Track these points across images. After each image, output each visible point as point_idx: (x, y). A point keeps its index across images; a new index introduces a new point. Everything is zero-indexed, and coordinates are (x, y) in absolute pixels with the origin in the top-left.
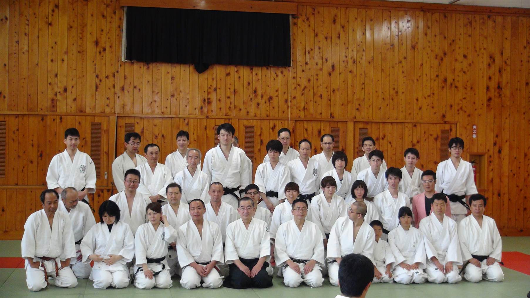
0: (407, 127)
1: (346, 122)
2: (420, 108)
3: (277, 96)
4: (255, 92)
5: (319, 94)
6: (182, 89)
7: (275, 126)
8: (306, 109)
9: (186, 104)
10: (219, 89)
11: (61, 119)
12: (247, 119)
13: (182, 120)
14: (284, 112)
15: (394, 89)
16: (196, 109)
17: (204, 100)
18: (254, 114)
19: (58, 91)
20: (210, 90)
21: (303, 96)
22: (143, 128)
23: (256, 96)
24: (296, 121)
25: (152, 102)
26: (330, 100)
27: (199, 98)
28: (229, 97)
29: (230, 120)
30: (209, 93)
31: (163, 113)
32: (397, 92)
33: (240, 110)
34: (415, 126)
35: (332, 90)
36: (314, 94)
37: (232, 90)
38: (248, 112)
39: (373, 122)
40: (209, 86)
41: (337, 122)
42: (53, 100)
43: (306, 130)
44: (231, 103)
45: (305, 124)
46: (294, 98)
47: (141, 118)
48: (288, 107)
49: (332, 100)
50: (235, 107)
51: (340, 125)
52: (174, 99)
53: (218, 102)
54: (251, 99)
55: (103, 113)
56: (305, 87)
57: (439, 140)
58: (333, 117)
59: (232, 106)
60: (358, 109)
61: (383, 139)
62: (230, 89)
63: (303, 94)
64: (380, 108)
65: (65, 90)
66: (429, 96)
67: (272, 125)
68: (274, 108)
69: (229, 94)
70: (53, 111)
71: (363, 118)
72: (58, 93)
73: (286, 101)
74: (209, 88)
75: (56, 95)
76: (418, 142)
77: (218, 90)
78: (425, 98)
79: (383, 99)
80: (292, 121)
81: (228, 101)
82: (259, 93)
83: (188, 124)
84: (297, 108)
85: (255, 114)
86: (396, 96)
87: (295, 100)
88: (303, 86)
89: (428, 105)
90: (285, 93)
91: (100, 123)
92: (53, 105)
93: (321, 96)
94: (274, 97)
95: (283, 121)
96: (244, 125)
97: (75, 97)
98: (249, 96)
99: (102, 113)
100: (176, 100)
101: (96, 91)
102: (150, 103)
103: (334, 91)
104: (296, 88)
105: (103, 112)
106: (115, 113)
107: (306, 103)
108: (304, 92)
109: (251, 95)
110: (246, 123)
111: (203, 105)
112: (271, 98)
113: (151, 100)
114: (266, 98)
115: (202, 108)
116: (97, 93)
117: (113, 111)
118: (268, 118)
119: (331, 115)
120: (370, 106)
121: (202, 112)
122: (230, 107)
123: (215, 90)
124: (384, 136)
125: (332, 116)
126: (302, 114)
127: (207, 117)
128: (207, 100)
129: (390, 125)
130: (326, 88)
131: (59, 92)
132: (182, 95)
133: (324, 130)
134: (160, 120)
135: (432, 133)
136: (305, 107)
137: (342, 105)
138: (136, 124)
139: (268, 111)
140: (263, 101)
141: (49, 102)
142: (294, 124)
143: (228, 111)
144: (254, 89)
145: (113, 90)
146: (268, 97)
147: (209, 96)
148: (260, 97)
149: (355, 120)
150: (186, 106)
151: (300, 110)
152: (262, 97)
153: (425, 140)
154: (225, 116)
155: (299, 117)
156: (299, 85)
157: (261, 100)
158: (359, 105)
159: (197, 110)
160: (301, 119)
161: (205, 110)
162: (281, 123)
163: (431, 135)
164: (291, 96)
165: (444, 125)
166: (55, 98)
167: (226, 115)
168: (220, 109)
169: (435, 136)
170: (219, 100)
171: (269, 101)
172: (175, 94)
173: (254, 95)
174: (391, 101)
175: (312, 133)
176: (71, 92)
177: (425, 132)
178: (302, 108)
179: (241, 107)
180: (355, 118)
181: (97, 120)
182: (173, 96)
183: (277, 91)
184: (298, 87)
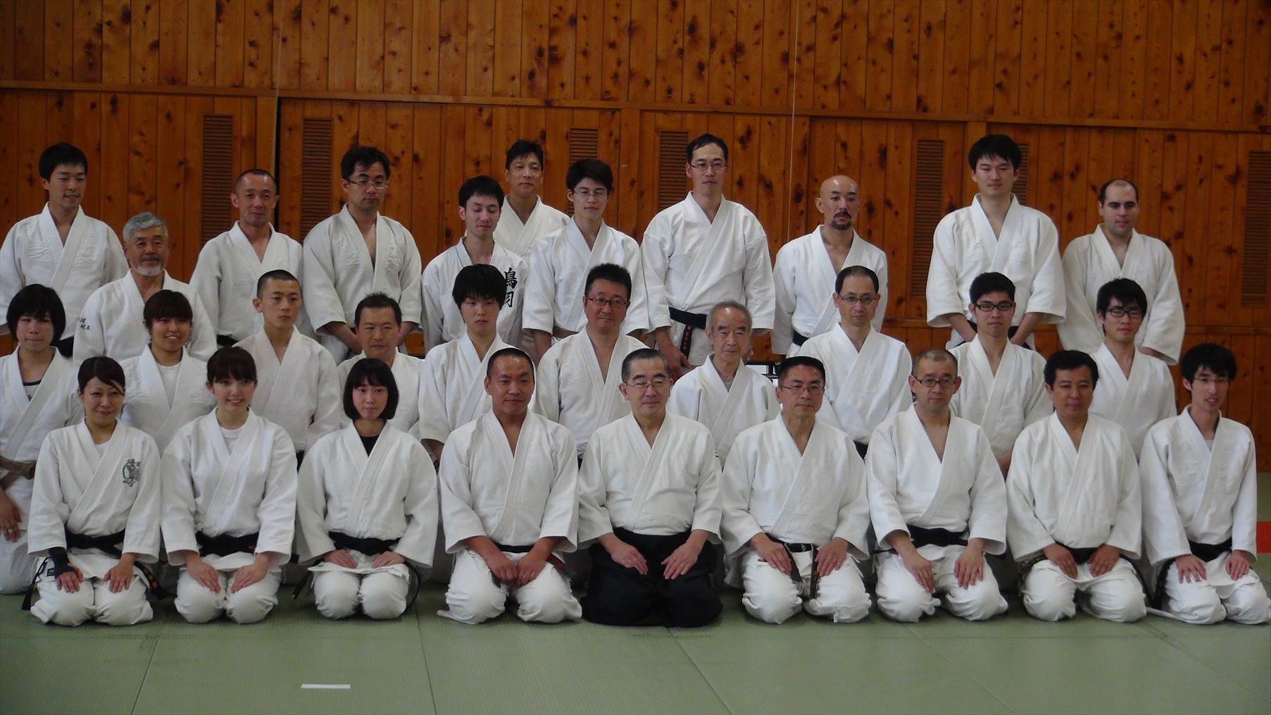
0: (1147, 141)
1: (965, 123)
2: (1189, 86)
3: (757, 43)
4: (693, 29)
5: (885, 36)
6: (473, 19)
7: (749, 133)
8: (845, 82)
9: (484, 63)
10: (585, 18)
11: (114, 102)
12: (666, 112)
13: (472, 112)
14: (777, 91)
15: (1111, 26)
16: (513, 78)
17: (540, 53)
18: (686, 97)
19: (106, 19)
20: (556, 23)
21: (838, 43)
22: (358, 132)
23: (695, 41)
24: (814, 119)
25: (383, 58)
26: (916, 57)
27: (525, 49)
28: (612, 45)
29: (617, 114)
30: (553, 32)
31: (415, 89)
32: (1119, 36)
33: (647, 82)
34: (1171, 138)
35: (924, 26)
36: (870, 39)
37: (625, 21)
38: (670, 91)
39: (1046, 125)
40: (555, 11)
41: (937, 123)
42: (89, 46)
43: (844, 146)
44: (619, 63)
45: (841, 130)
46: (810, 48)
47: (353, 103)
48: (791, 76)
49: (922, 58)
50: (632, 75)
51: (943, 133)
52: (450, 47)
53: (581, 58)
54: (681, 52)
55: (237, 87)
56: (844, 16)
57: (1243, 182)
58: (925, 110)
59: (623, 71)
60: (999, 86)
61: (1073, 176)
62: (616, 18)
63: (835, 38)
64: (1069, 83)
65: (127, 17)
66: (1217, 48)
67: (740, 130)
68: (747, 78)
69: (613, 36)
70: (92, 80)
71: (1016, 113)
72: (105, 28)
73: (785, 58)
74: (556, 16)
75: (99, 31)
76: (1178, 188)
77: (581, 22)
78: (1205, 55)
79: (1078, 55)
80: (802, 119)
81: (611, 55)
82: (704, 32)
83: (489, 123)
84: (816, 80)
85: (692, 95)
86: (1118, 47)
87: (811, 54)
88: (836, 14)
89: (1212, 77)
90: (781, 33)
91: (231, 117)
92: (91, 60)
93: (890, 45)
94: (749, 46)
95: (773, 120)
96: (657, 130)
97: (156, 38)
98: (675, 42)
99: (234, 86)
100: (456, 50)
101: (218, 20)
102: (377, 57)
103: (929, 29)
104: (814, 19)
105: (237, 84)
106: (272, 87)
107: (846, 65)
108: (839, 30)
109: (679, 37)
110: (663, 121)
111: (535, 65)
112: (738, 50)
113: (379, 52)
114: (723, 47)
115: (532, 75)
116: (220, 26)
117: (267, 83)
118: (729, 109)
119: (919, 100)
120: (1036, 77)
121: (532, 88)
122: (616, 76)
123: (573, 21)
124: (1078, 168)
125: (921, 105)
126: (832, 99)
127: (549, 104)
128: (546, 54)
129: (1095, 139)
130: (906, 20)
131: (109, 23)
132: (473, 35)
133: (897, 147)
134: (409, 111)
135: (1221, 161)
136: (842, 79)
137: (954, 72)
138: (337, 121)
139: (729, 87)
140: (716, 58)
141: (80, 54)
142: (806, 129)
143: (609, 84)
144: (688, 20)
145: (267, 19)
146: (732, 45)
147: (554, 42)
148: (706, 48)
149: (991, 119)
150: (486, 69)
151: (825, 87)
152: (713, 44)
153: (1201, 181)
154: (602, 99)
155: (824, 107)
156: (825, 10)
157: (711, 53)
158: (1005, 72)
159: (517, 81)
160: (830, 114)
161: (542, 81)
162: (769, 123)
163: (1219, 167)
164: (800, 44)
165: (1259, 136)
166: (96, 40)
167: (605, 96)
168: (587, 79)
169: (1231, 170)
170: (585, 53)
171: (735, 57)
172: (454, 34)
173: (688, 38)
174: (1101, 62)
175: (861, 155)
176: (144, 23)
177: (1200, 158)
178: (833, 78)
179: (650, 74)
180: (991, 111)
181: (221, 108)
182: (444, 39)
183: (757, 27)
184: (821, 16)
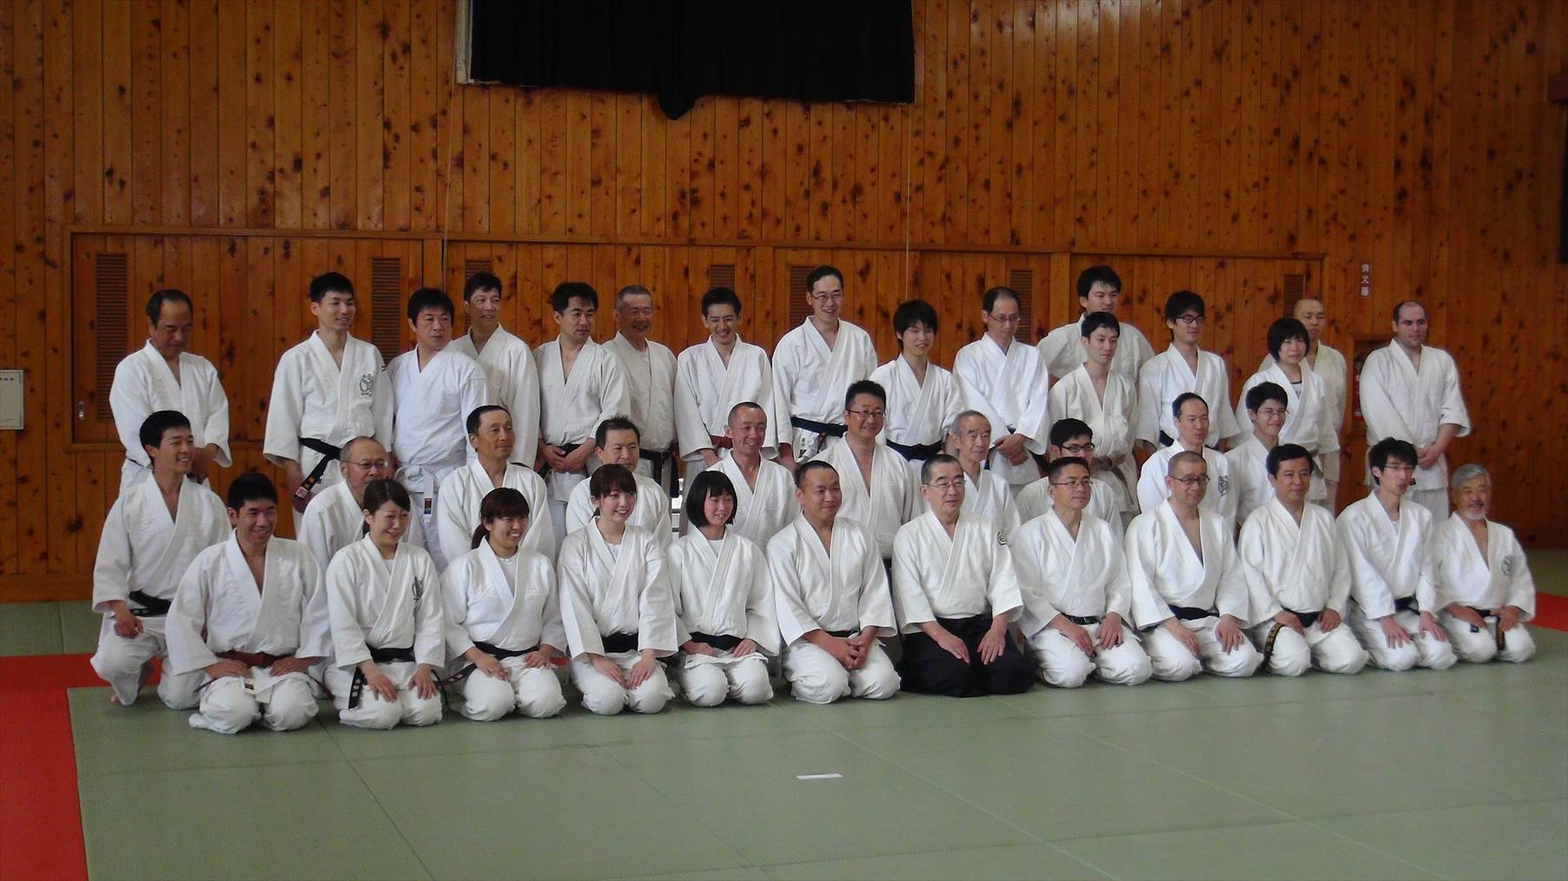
0: (1202, 268)
1: (1049, 254)
2: (1235, 218)
3: (873, 184)
4: (817, 172)
5: (981, 178)
6: (620, 163)
7: (868, 266)
8: (949, 219)
9: (633, 206)
10: (722, 162)
11: (287, 246)
12: (795, 249)
13: (621, 251)
14: (891, 228)
15: (1171, 166)
16: (659, 219)
17: (683, 194)
18: (813, 234)
19: (278, 167)
20: (698, 167)
21: (942, 184)
22: (516, 272)
23: (819, 183)
24: (923, 252)
25: (540, 201)
26: (1009, 196)
27: (669, 193)
28: (747, 187)
29: (752, 251)
30: (694, 175)
31: (570, 230)
32: (1177, 175)
33: (778, 221)
34: (1222, 265)
35: (1014, 169)
36: (970, 180)
37: (757, 164)
38: (798, 229)
39: (1116, 255)
40: (695, 156)
41: (1027, 254)
42: (263, 192)
43: (948, 276)
44: (753, 204)
45: (945, 262)
46: (919, 188)
47: (510, 244)
48: (904, 214)
49: (1014, 197)
50: (765, 214)
51: (1033, 264)
52: (602, 189)
53: (719, 200)
54: (807, 193)
55: (405, 231)
56: (947, 159)
57: (1281, 302)
58: (1018, 243)
59: (757, 212)
60: (1079, 220)
61: (1141, 300)
62: (749, 163)
63: (940, 179)
64: (1137, 217)
65: (298, 164)
66: (1256, 185)
67: (860, 264)
68: (865, 216)
69: (745, 179)
70: (265, 226)
71: (1094, 245)
72: (277, 173)
73: (898, 197)
74: (696, 161)
75: (271, 177)
76: (1229, 308)
77: (718, 166)
78: (1247, 191)
79: (1144, 192)
80: (913, 253)
81: (746, 197)
82: (827, 174)
83: (637, 262)
84: (925, 218)
85: (818, 233)
86: (1177, 184)
87: (920, 194)
88: (940, 158)
89: (1253, 210)
90: (894, 175)
91: (398, 260)
92: (264, 207)
93: (987, 185)
94: (867, 189)
95: (888, 254)
96: (787, 265)
97: (327, 184)
98: (802, 184)
99: (401, 230)
100: (607, 194)
101: (386, 167)
102: (535, 202)
103: (1019, 170)
104: (921, 162)
105: (404, 228)
106: (438, 229)
107: (950, 203)
108: (943, 171)
109: (806, 181)
110: (794, 258)
111: (679, 208)
112: (857, 190)
113: (536, 195)
114: (844, 189)
115: (675, 216)
116: (387, 173)
117: (433, 226)
118: (850, 244)
119: (1013, 234)
120: (1110, 212)
121: (676, 227)
122: (751, 215)
123: (711, 166)
124: (1144, 292)
125: (1015, 238)
126: (939, 234)
127: (692, 243)
128: (688, 198)
129: (1157, 263)
130: (1000, 162)
131: (281, 171)
132: (621, 180)
133: (993, 277)
134: (562, 250)
135: (1261, 284)
136: (947, 215)
137: (1041, 208)
138: (496, 261)
139: (850, 225)
140: (838, 200)
141: (254, 200)
142: (917, 262)
143: (745, 224)
144: (813, 163)
145: (431, 165)
146: (852, 186)
147: (694, 185)
148: (828, 187)
149: (1075, 250)
150: (634, 211)
151: (933, 224)
152: (835, 185)
153: (1246, 302)
154: (739, 238)
155: (932, 241)
156: (931, 154)
157: (833, 194)
158: (1084, 208)
159: (662, 222)
160: (937, 248)
161: (684, 222)
162: (885, 257)
163: (1261, 289)
164: (911, 185)
165: (1292, 262)
166: (269, 187)
167: (742, 235)
168: (725, 218)
169: (1271, 291)
170: (723, 195)
171: (854, 198)
172: (605, 178)
173: (813, 181)
174: (1162, 197)
175: (963, 284)
176: (315, 171)
177: (1246, 282)
178: (939, 216)
179: (780, 213)
180: (1073, 243)
181: (393, 250)
182: (596, 183)
183: (873, 170)
184: (928, 160)
